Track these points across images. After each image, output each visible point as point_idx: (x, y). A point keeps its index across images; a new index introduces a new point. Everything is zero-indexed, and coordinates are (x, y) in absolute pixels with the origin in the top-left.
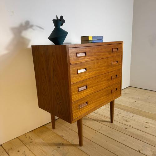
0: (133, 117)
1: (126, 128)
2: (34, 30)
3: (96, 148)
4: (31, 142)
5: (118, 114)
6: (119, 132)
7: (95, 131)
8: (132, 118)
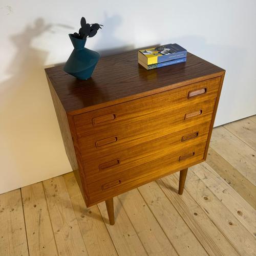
0: (223, 192)
1: (196, 214)
2: (53, 32)
3: (129, 235)
4: (54, 196)
5: (201, 177)
6: (179, 217)
7: (144, 204)
8: (220, 195)
